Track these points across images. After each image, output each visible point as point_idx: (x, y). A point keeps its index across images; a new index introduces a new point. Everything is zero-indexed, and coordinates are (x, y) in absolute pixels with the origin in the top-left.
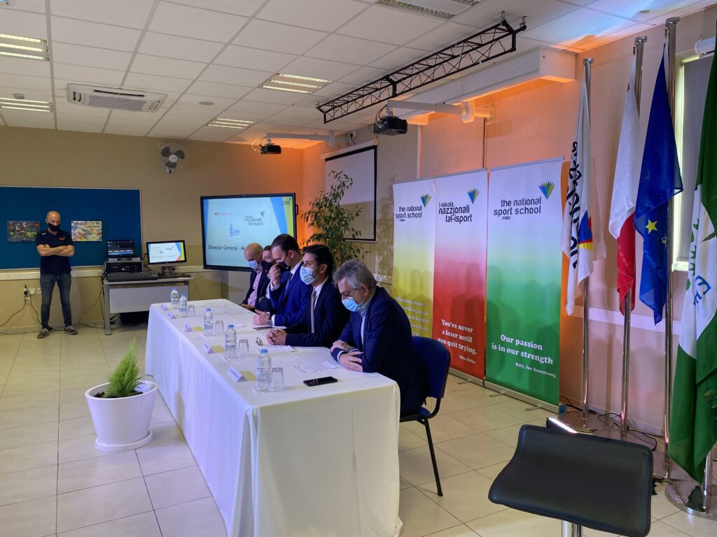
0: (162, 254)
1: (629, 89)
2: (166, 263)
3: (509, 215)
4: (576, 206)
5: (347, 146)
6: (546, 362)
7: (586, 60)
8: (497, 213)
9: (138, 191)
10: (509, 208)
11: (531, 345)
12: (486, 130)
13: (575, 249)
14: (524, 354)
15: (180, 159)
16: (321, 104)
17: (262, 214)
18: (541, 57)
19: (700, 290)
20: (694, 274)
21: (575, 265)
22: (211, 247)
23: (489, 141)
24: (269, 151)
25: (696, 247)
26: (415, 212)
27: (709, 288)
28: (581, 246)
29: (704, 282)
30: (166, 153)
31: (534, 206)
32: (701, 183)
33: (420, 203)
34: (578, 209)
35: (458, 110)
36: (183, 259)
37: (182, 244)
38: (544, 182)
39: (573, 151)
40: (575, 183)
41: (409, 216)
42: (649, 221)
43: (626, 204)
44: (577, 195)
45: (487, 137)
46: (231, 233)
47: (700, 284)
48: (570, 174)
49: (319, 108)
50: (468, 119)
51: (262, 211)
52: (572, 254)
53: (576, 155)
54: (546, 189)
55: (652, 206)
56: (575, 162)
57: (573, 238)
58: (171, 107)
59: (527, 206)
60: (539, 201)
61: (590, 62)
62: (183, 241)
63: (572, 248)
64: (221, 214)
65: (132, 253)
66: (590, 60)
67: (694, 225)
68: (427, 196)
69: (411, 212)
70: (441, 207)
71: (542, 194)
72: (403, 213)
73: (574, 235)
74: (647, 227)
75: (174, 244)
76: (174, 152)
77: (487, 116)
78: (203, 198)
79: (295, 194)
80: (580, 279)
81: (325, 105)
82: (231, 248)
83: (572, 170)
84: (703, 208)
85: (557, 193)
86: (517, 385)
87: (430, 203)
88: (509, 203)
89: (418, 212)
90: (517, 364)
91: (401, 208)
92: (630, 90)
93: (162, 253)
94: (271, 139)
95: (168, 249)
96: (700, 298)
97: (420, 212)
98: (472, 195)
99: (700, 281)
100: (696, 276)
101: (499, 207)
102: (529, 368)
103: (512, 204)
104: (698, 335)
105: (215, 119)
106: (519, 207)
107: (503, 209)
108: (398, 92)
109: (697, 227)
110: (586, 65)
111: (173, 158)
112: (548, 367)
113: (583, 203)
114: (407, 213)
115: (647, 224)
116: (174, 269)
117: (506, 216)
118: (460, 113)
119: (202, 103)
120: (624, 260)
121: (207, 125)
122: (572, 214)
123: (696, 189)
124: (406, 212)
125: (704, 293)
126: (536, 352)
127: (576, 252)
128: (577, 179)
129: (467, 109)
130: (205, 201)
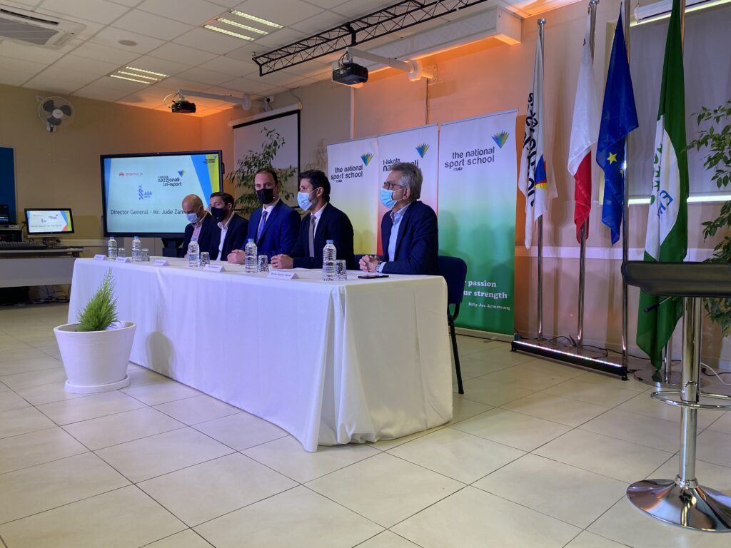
0: (44, 224)
1: (585, 43)
2: (49, 233)
3: (461, 166)
4: (534, 150)
5: (261, 112)
6: (500, 297)
7: (540, 20)
8: (448, 165)
9: (12, 150)
10: (461, 159)
11: (485, 284)
12: (429, 90)
13: (532, 189)
14: (477, 294)
15: (66, 116)
16: (257, 56)
17: (181, 173)
18: (498, 17)
19: (664, 202)
20: (658, 190)
21: (532, 203)
22: (114, 212)
23: (431, 101)
24: (183, 108)
25: (660, 167)
26: (354, 172)
27: (671, 200)
28: (538, 187)
29: (667, 196)
30: (49, 106)
31: (487, 156)
32: (664, 113)
33: (361, 163)
34: (535, 153)
35: (407, 68)
36: (70, 229)
37: (68, 213)
38: (498, 132)
39: (529, 101)
40: (532, 130)
41: (347, 176)
42: (610, 153)
43: (584, 143)
44: (534, 140)
45: (430, 98)
46: (141, 197)
47: (664, 197)
48: (527, 122)
49: (255, 59)
50: (417, 77)
51: (180, 170)
52: (529, 195)
53: (532, 105)
54: (499, 140)
55: (613, 140)
56: (531, 111)
57: (530, 180)
58: (81, 45)
59: (480, 157)
60: (492, 150)
61: (543, 22)
62: (70, 210)
63: (530, 188)
64: (127, 174)
65: (7, 220)
66: (543, 20)
67: (658, 149)
68: (368, 155)
69: (350, 172)
70: (385, 164)
71: (495, 144)
72: (340, 174)
73: (532, 176)
74: (608, 159)
75: (59, 212)
76: (60, 106)
77: (430, 77)
78: (103, 158)
79: (221, 151)
80: (536, 217)
81: (262, 56)
82: (140, 212)
83: (528, 118)
84: (666, 134)
85: (511, 142)
86: (470, 323)
87: (371, 163)
88: (460, 155)
89: (358, 172)
90: (470, 304)
91: (337, 169)
92: (586, 45)
93: (44, 222)
94: (185, 96)
95: (51, 217)
96: (664, 209)
97: (360, 171)
98: (421, 150)
99: (664, 194)
100: (660, 191)
101: (450, 159)
102: (483, 306)
103: (464, 155)
104: (662, 241)
105: (123, 68)
106: (472, 158)
107: (454, 161)
108: (357, 41)
109: (660, 150)
110: (540, 24)
111: (57, 114)
112: (503, 302)
113: (540, 149)
114: (345, 173)
115: (608, 156)
116: (58, 241)
117: (458, 167)
118: (409, 71)
119: (124, 42)
120: (583, 192)
121: (108, 75)
122: (529, 158)
123: (659, 119)
124: (343, 171)
125: (668, 204)
126: (489, 290)
127: (533, 192)
128: (534, 126)
129: (415, 68)
130: (106, 160)
